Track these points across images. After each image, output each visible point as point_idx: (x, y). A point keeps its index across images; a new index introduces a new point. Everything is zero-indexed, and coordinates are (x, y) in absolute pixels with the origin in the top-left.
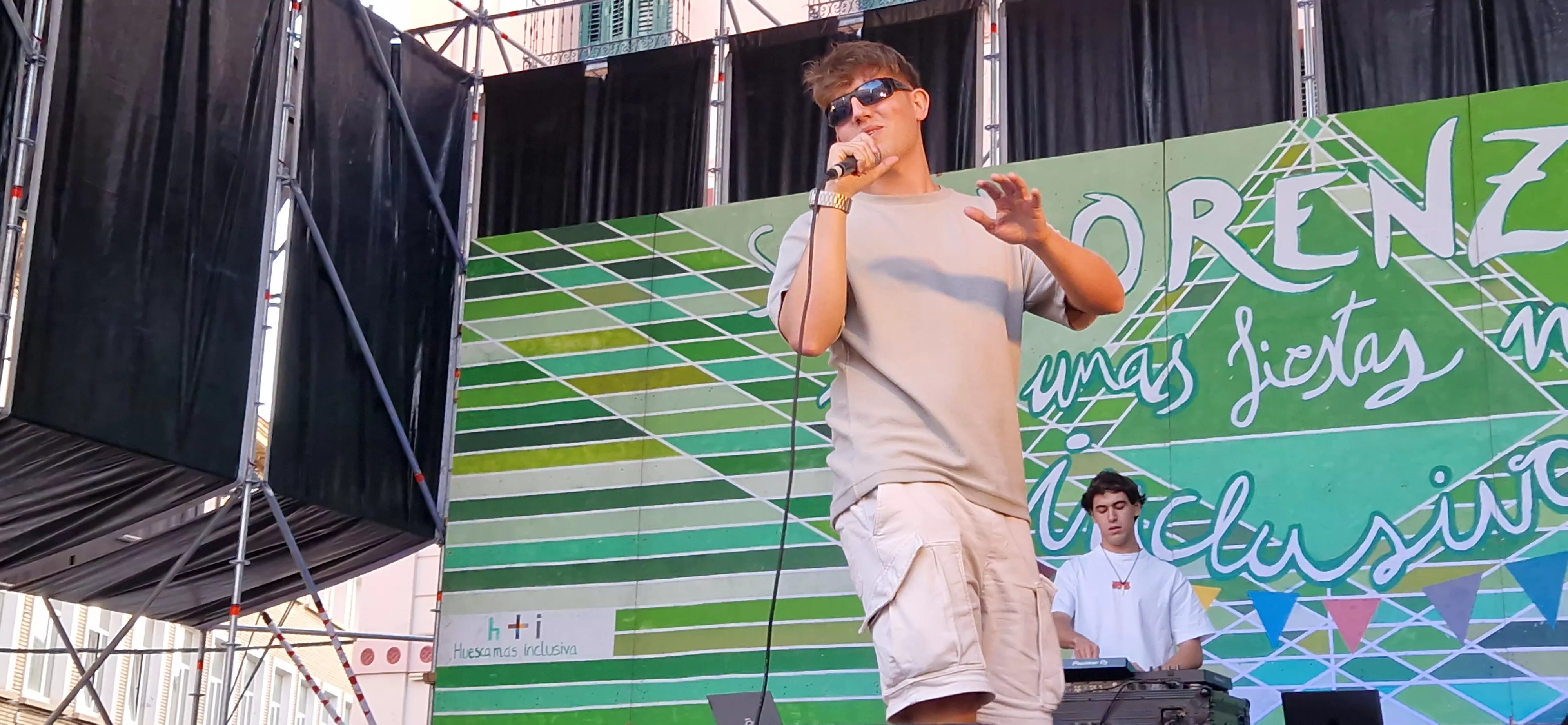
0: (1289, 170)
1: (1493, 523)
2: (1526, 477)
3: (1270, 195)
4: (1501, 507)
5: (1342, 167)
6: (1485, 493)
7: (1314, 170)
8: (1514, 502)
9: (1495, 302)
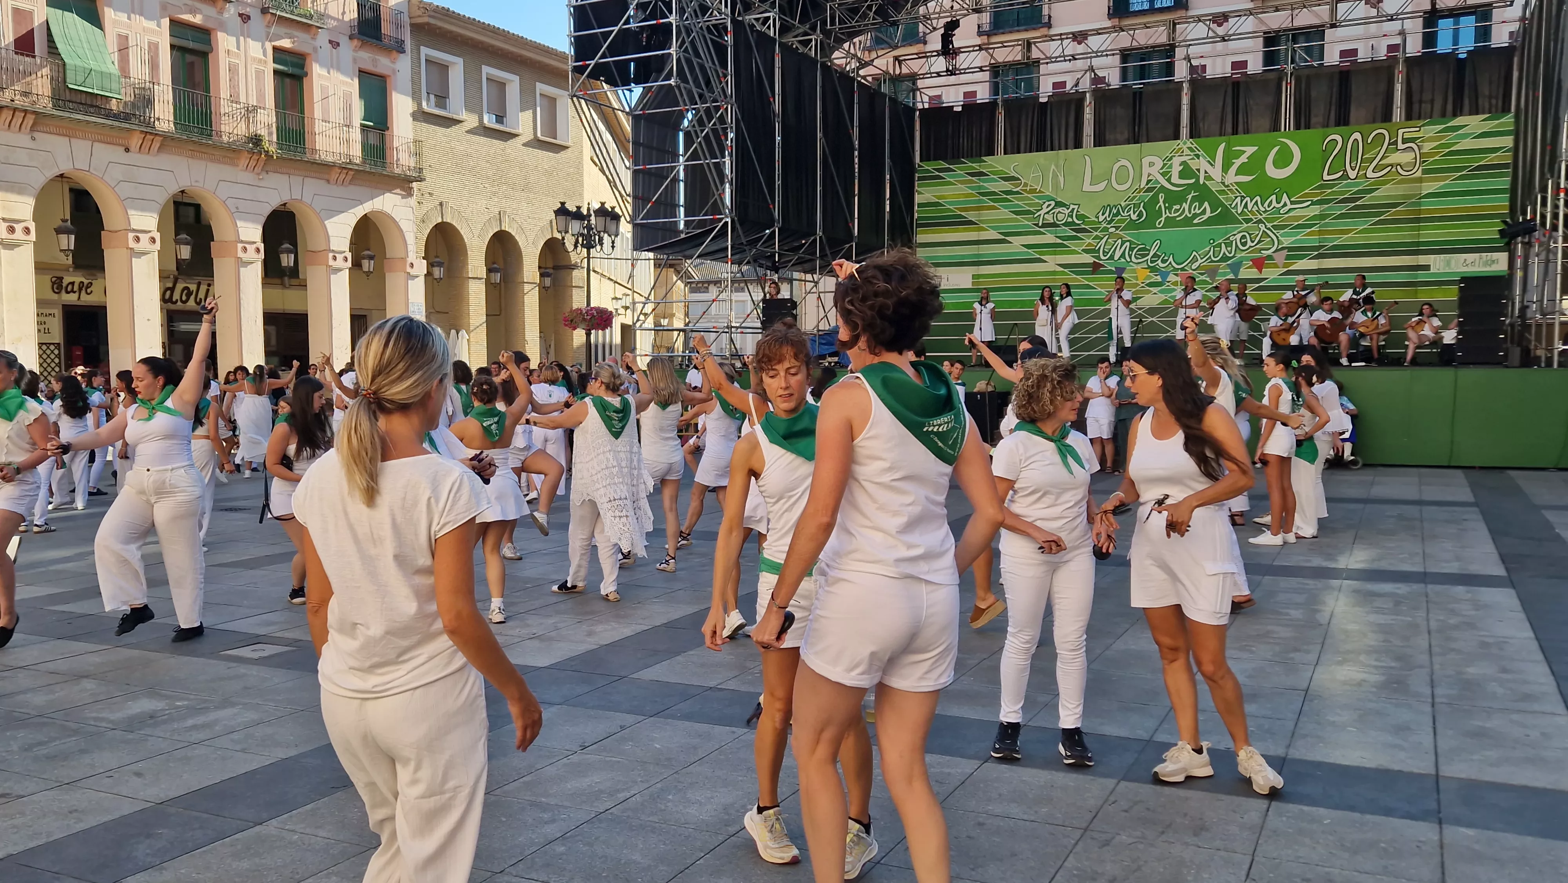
0: (1177, 155)
2: (1234, 242)
3: (1171, 162)
4: (1227, 250)
5: (1192, 155)
6: (1223, 246)
7: (1184, 155)
8: (1230, 248)
9: (1231, 195)
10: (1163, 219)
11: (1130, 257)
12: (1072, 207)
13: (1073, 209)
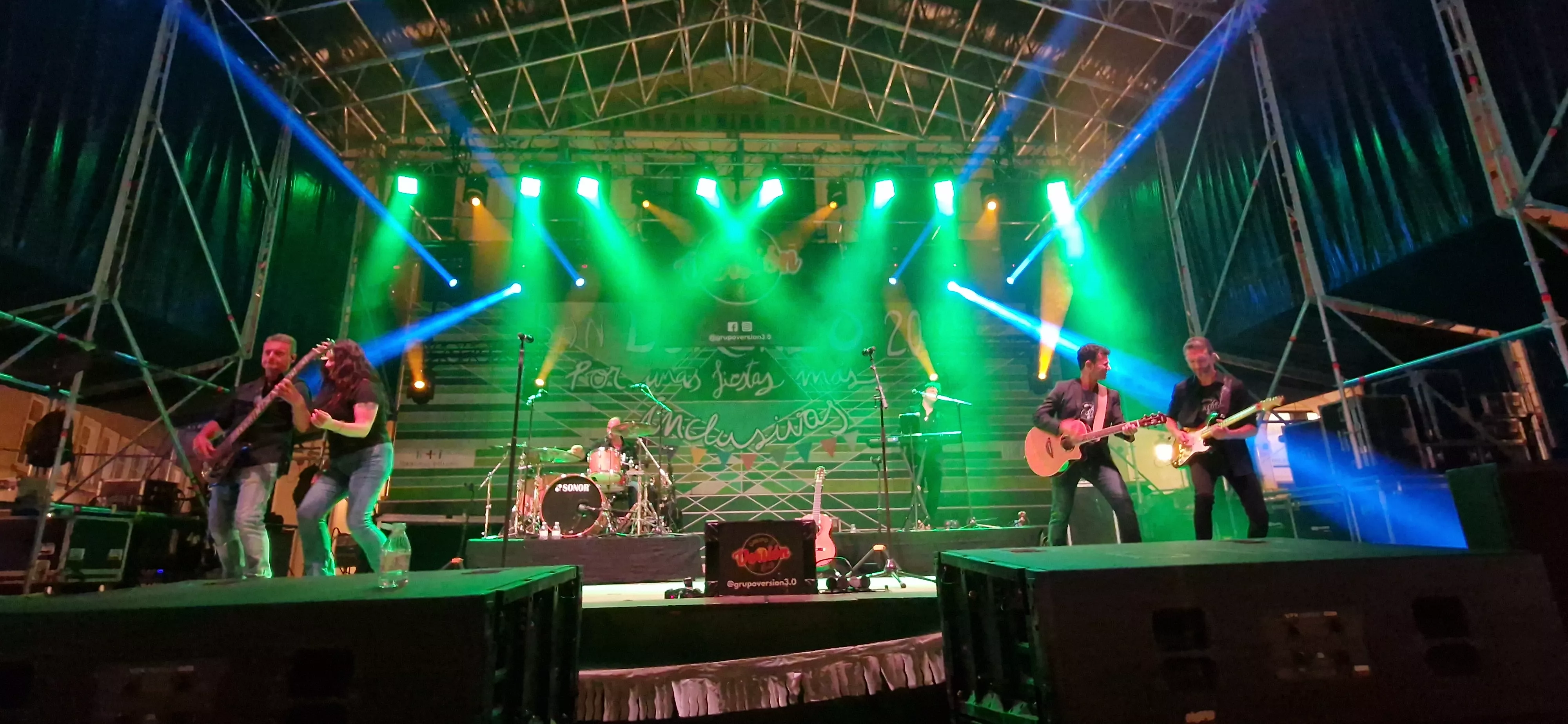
1: (791, 433)
2: (801, 419)
4: (794, 428)
6: (789, 424)
8: (797, 427)
9: (794, 367)
10: (721, 389)
11: (683, 432)
12: (613, 369)
13: (614, 372)
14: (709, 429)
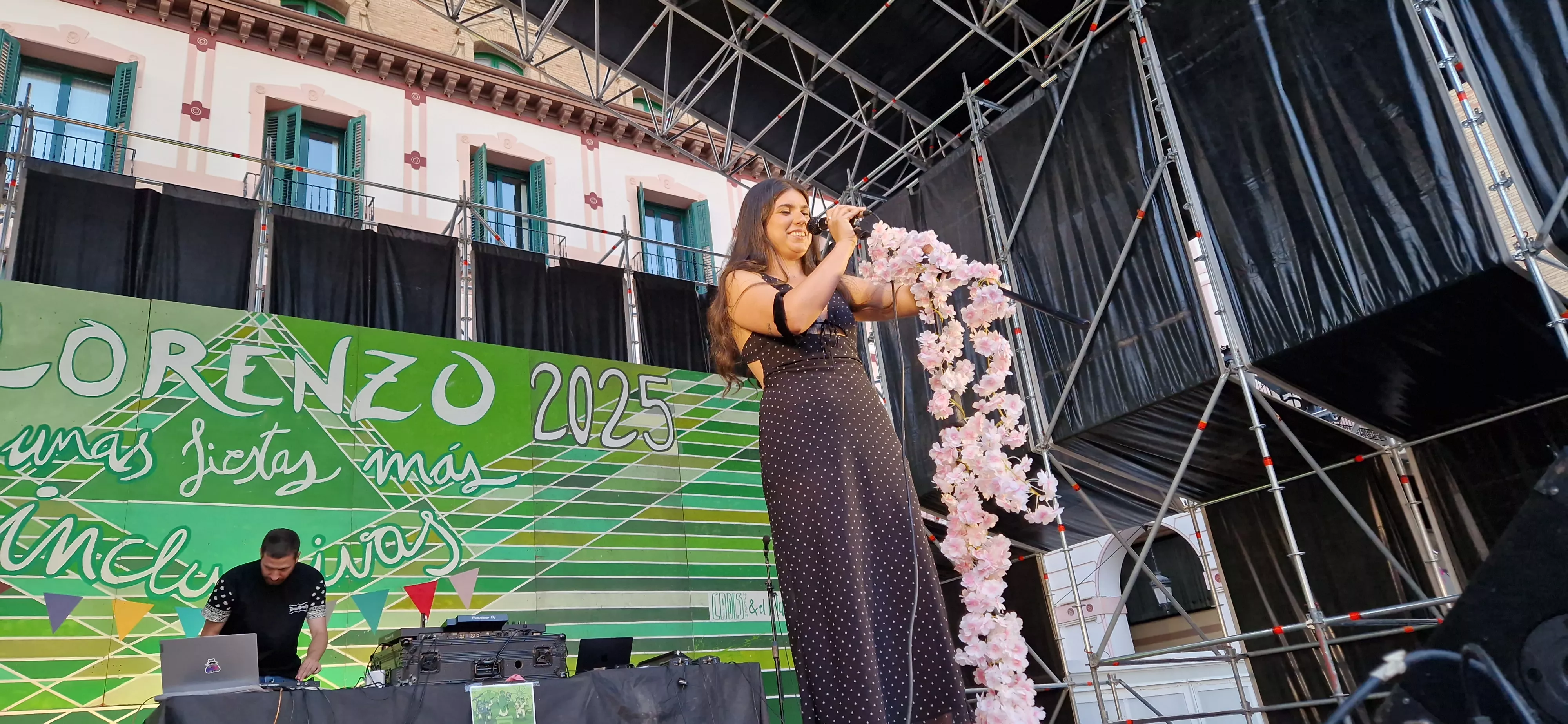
0: (243, 340)
1: (347, 571)
2: (369, 545)
3: (227, 352)
4: (353, 562)
5: (278, 347)
6: (344, 552)
7: (259, 344)
8: (361, 559)
9: (362, 444)
10: (199, 477)
11: (97, 566)
14: (161, 562)
